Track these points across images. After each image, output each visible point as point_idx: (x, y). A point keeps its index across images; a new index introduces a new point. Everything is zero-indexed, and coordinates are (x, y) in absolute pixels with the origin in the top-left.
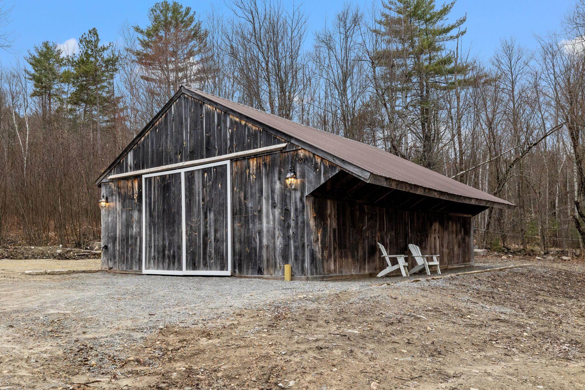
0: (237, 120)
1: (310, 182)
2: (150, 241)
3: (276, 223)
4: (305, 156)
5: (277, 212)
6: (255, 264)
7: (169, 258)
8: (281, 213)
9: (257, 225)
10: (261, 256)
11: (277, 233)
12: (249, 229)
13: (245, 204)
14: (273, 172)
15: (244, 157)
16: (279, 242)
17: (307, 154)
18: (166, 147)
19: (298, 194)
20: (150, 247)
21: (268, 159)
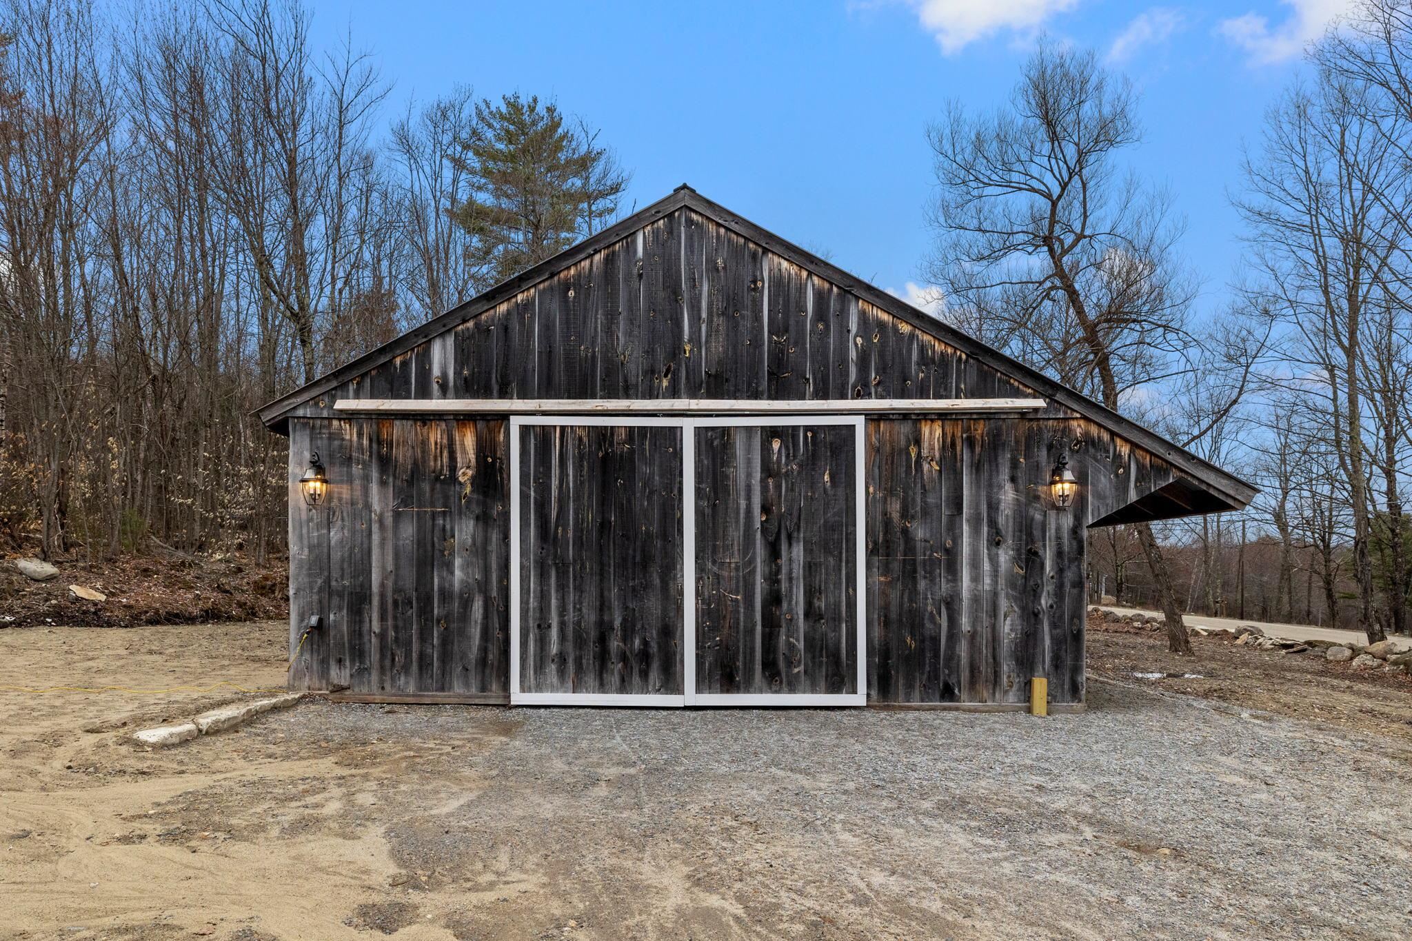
0: (885, 317)
1: (1099, 496)
2: (543, 609)
3: (1002, 582)
4: (1086, 434)
5: (1005, 556)
6: (934, 675)
7: (624, 658)
8: (1016, 560)
9: (944, 587)
10: (952, 657)
11: (1004, 604)
12: (914, 592)
13: (905, 531)
14: (994, 461)
15: (905, 416)
16: (1008, 628)
17: (1094, 430)
18: (609, 348)
19: (1068, 521)
20: (543, 627)
21: (980, 429)
